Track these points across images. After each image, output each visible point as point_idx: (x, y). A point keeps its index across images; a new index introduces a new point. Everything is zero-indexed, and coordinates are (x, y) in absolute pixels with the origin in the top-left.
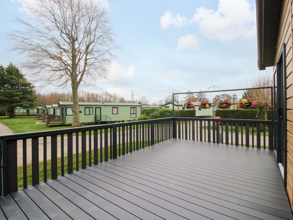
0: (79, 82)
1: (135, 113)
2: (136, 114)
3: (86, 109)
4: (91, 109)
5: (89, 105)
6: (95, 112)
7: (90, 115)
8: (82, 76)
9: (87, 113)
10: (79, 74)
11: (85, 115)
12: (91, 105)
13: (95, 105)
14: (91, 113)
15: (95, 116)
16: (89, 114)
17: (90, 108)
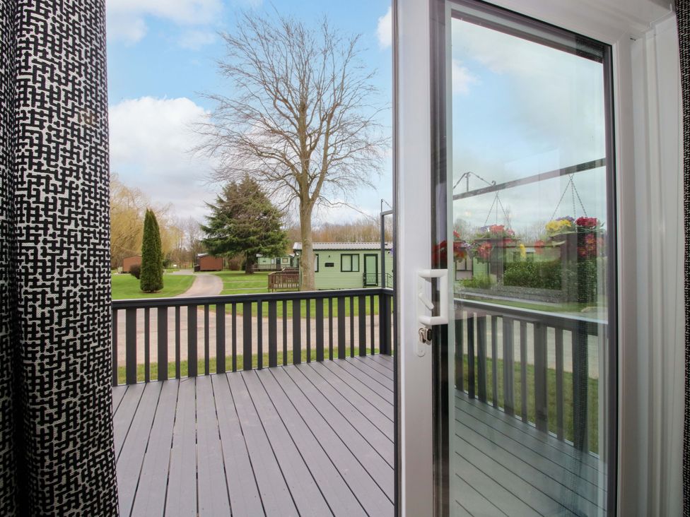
0: (313, 199)
1: (469, 268)
2: (472, 271)
3: (344, 258)
4: (355, 258)
5: (350, 250)
6: (363, 264)
7: (352, 271)
8: (319, 184)
9: (347, 266)
10: (311, 182)
11: (342, 271)
12: (356, 250)
13: (365, 250)
14: (355, 268)
15: (365, 275)
16: (349, 269)
17: (351, 255)
